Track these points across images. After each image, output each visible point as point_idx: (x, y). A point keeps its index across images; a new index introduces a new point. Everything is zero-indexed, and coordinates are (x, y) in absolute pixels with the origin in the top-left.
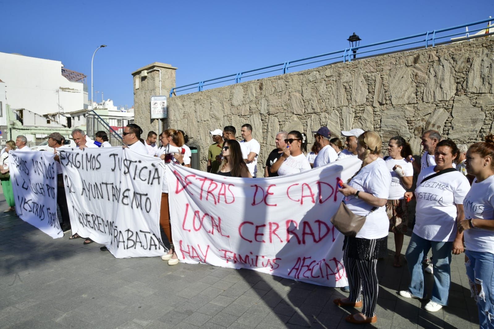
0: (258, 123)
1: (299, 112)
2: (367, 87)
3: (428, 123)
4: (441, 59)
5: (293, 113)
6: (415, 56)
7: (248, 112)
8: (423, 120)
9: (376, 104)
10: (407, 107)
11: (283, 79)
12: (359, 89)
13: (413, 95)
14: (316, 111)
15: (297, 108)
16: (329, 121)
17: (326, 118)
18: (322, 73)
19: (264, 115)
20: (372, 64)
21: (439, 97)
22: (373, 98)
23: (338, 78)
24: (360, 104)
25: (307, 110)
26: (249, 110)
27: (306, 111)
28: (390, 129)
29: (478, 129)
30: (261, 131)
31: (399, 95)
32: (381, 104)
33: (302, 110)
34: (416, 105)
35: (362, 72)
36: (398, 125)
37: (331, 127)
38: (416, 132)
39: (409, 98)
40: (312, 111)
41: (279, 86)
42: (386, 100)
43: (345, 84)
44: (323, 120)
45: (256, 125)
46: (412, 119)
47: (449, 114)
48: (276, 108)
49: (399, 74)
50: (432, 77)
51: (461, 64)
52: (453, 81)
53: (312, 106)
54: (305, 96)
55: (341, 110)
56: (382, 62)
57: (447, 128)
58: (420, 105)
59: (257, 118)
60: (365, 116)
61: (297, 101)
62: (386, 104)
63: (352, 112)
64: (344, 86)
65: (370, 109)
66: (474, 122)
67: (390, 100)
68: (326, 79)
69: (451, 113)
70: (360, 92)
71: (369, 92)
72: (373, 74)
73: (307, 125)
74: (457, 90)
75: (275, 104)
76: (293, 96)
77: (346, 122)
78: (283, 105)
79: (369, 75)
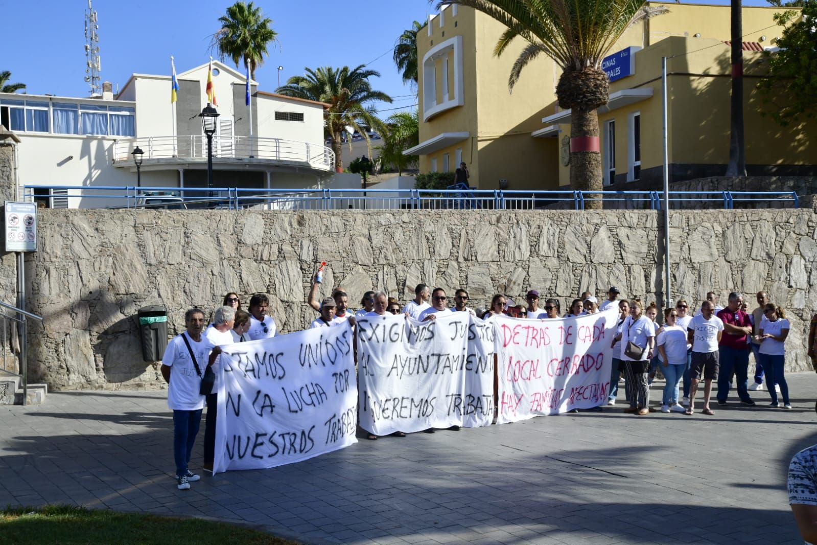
0: (296, 274)
1: (366, 262)
2: (451, 240)
3: (509, 281)
4: (520, 222)
5: (357, 263)
6: (498, 215)
7: (276, 257)
8: (505, 277)
9: (461, 259)
10: (490, 264)
11: (339, 216)
12: (443, 241)
13: (496, 253)
14: (391, 262)
15: (362, 256)
16: (408, 275)
17: (404, 271)
18: (397, 217)
19: (306, 262)
20: (456, 216)
21: (518, 257)
22: (458, 252)
23: (418, 226)
24: (444, 258)
25: (378, 260)
26: (277, 253)
27: (376, 261)
28: (477, 286)
29: (548, 287)
30: (300, 284)
31: (484, 252)
32: (466, 260)
33: (370, 260)
34: (499, 263)
35: (446, 223)
36: (484, 282)
37: (411, 283)
38: (499, 289)
39: (492, 255)
40: (385, 262)
41: (333, 224)
42: (472, 256)
43: (428, 235)
44: (401, 273)
45: (292, 277)
46: (497, 276)
47: (525, 273)
48: (330, 253)
49: (483, 232)
50: (512, 237)
51: (534, 230)
52: (528, 244)
53: (385, 256)
54: (374, 242)
55: (423, 263)
56: (467, 216)
57: (525, 286)
58: (503, 263)
59: (293, 265)
60: (449, 271)
61: (363, 248)
62: (472, 260)
63: (435, 267)
64: (426, 236)
65: (455, 264)
66: (545, 281)
67: (476, 256)
68: (404, 226)
69: (528, 272)
70: (444, 245)
71: (453, 246)
72: (458, 227)
73: (377, 279)
74: (531, 252)
75: (329, 248)
76: (356, 241)
77: (429, 277)
78: (341, 251)
79: (454, 227)
